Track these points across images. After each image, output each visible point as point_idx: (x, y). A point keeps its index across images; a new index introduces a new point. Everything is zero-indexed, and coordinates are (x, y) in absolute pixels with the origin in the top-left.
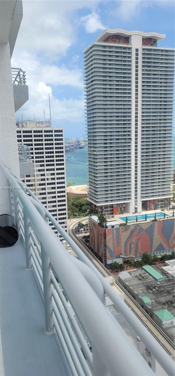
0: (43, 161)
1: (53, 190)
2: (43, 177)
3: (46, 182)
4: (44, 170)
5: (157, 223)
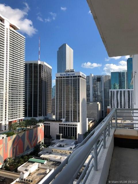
5: (26, 132)
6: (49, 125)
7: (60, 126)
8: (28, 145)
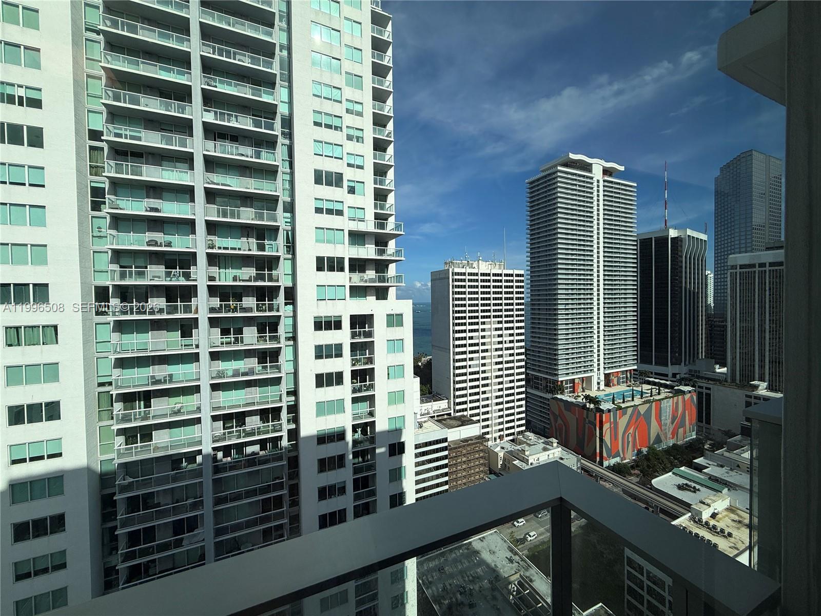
0: (501, 316)
1: (512, 359)
3: (504, 346)
4: (501, 329)
5: (654, 404)
7: (749, 399)
8: (658, 433)
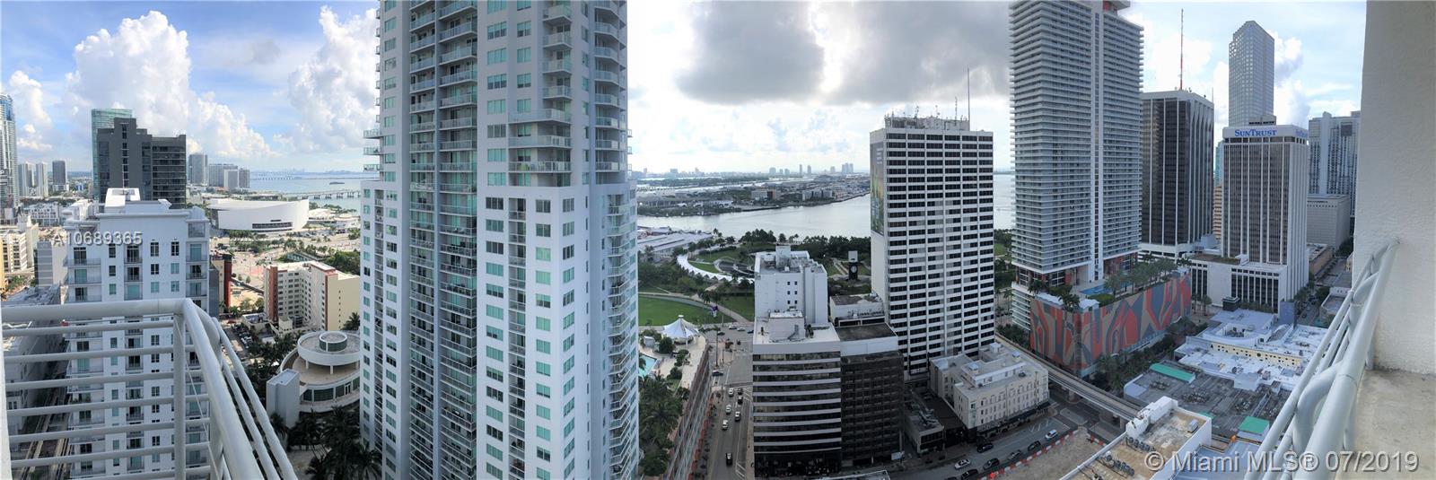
0: (958, 195)
1: (974, 249)
2: (957, 225)
3: (963, 233)
4: (958, 211)
5: (1145, 292)
6: (1205, 269)
7: (1234, 273)
8: (1150, 326)
